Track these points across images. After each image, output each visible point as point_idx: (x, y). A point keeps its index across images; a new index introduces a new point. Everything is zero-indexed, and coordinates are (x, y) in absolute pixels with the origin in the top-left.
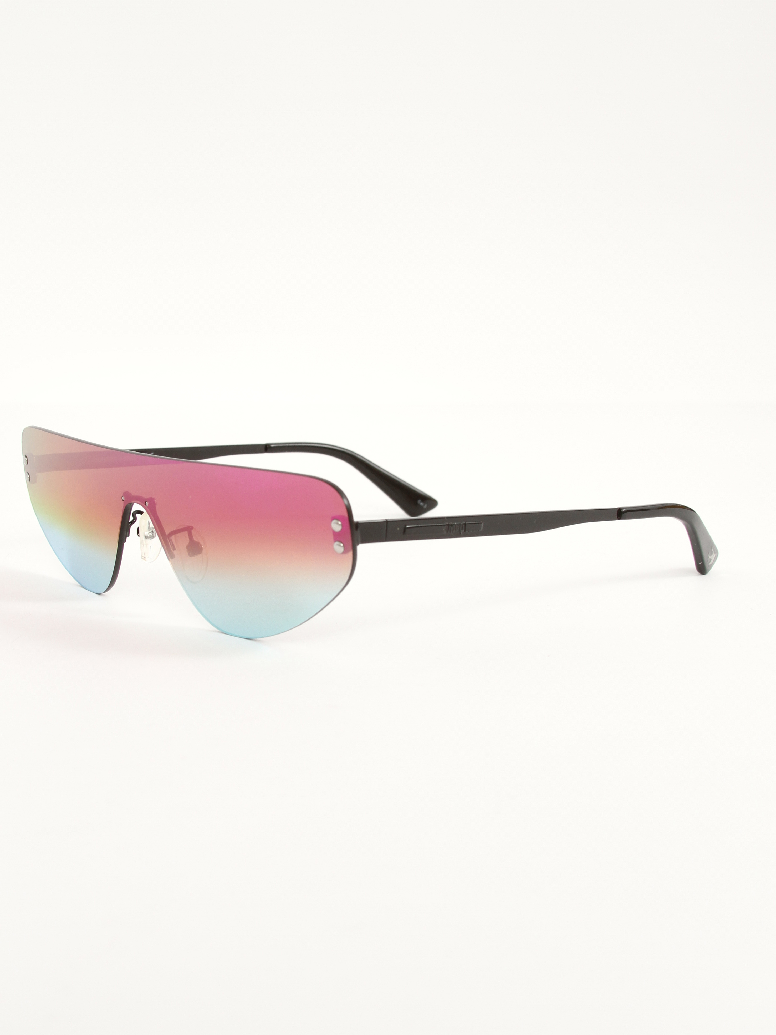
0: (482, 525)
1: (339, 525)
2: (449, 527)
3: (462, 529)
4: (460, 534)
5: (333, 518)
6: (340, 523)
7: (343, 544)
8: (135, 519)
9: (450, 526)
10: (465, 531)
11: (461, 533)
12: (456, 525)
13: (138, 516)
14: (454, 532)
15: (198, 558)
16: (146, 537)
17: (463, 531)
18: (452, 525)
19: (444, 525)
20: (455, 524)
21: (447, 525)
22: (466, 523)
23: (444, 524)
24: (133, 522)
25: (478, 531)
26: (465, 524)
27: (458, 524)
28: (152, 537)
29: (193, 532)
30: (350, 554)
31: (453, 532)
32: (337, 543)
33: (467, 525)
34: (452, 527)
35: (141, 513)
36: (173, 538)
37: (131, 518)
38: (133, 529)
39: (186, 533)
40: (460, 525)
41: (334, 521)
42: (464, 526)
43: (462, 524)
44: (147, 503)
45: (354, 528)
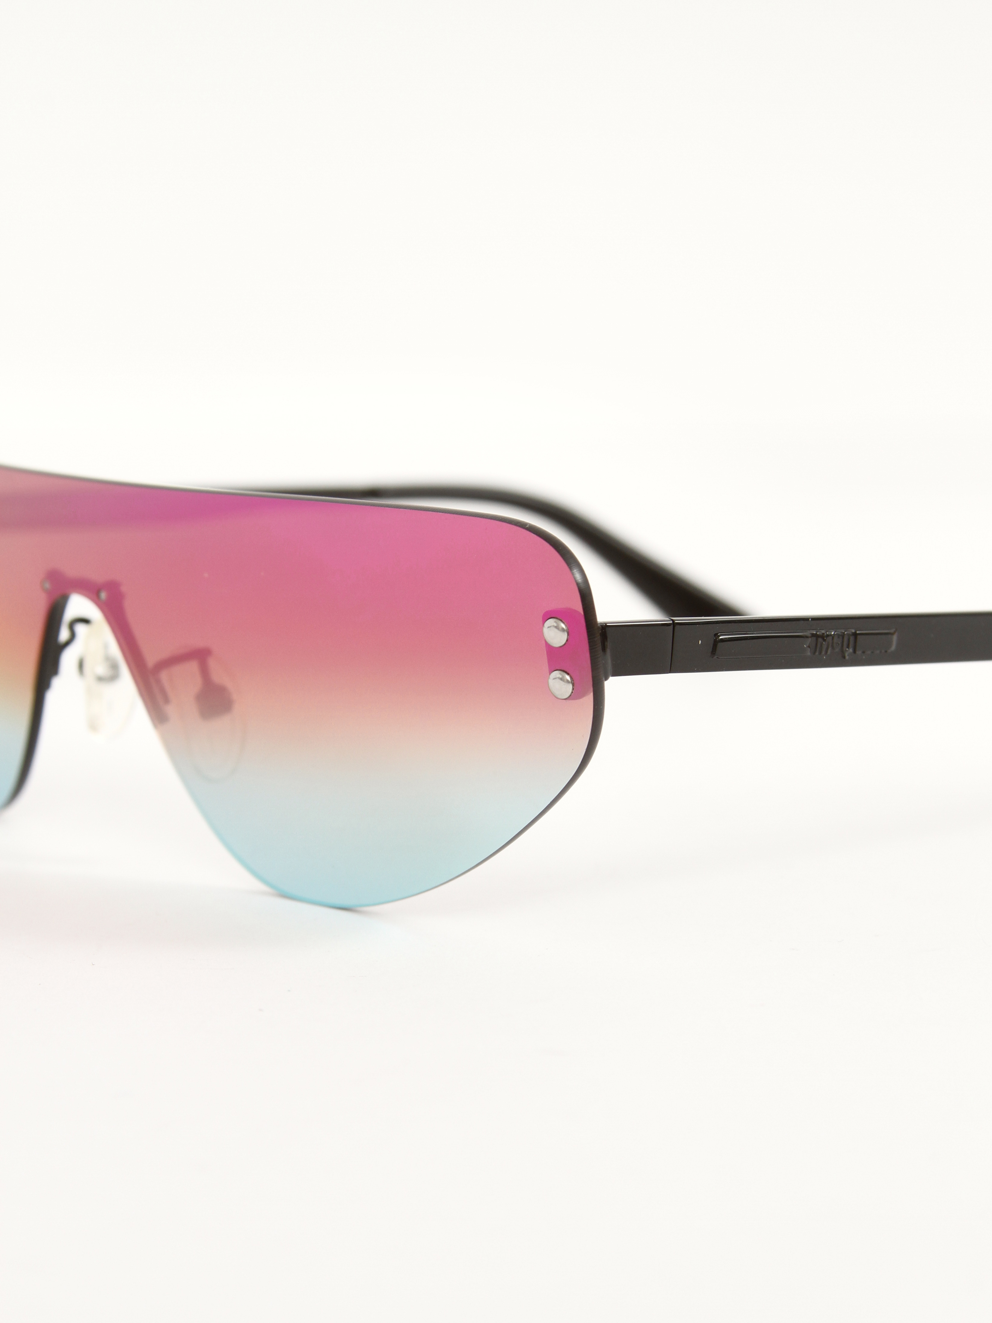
0: (895, 638)
1: (563, 630)
2: (817, 640)
3: (848, 647)
4: (844, 657)
5: (547, 616)
6: (563, 625)
7: (571, 677)
8: (73, 636)
9: (820, 640)
10: (855, 651)
11: (846, 655)
12: (833, 636)
13: (80, 629)
14: (829, 652)
15: (222, 723)
16: (100, 679)
17: (851, 650)
18: (823, 637)
19: (807, 637)
20: (831, 635)
21: (813, 635)
22: (858, 632)
23: (808, 633)
24: (68, 643)
25: (886, 652)
26: (855, 635)
27: (838, 636)
28: (113, 676)
29: (212, 663)
30: (589, 700)
31: (826, 652)
32: (556, 674)
33: (859, 637)
34: (824, 640)
35: (86, 621)
36: (164, 676)
37: (64, 635)
38: (68, 659)
39: (193, 667)
40: (843, 635)
41: (551, 622)
42: (852, 639)
43: (848, 634)
44: (103, 595)
45: (598, 639)
